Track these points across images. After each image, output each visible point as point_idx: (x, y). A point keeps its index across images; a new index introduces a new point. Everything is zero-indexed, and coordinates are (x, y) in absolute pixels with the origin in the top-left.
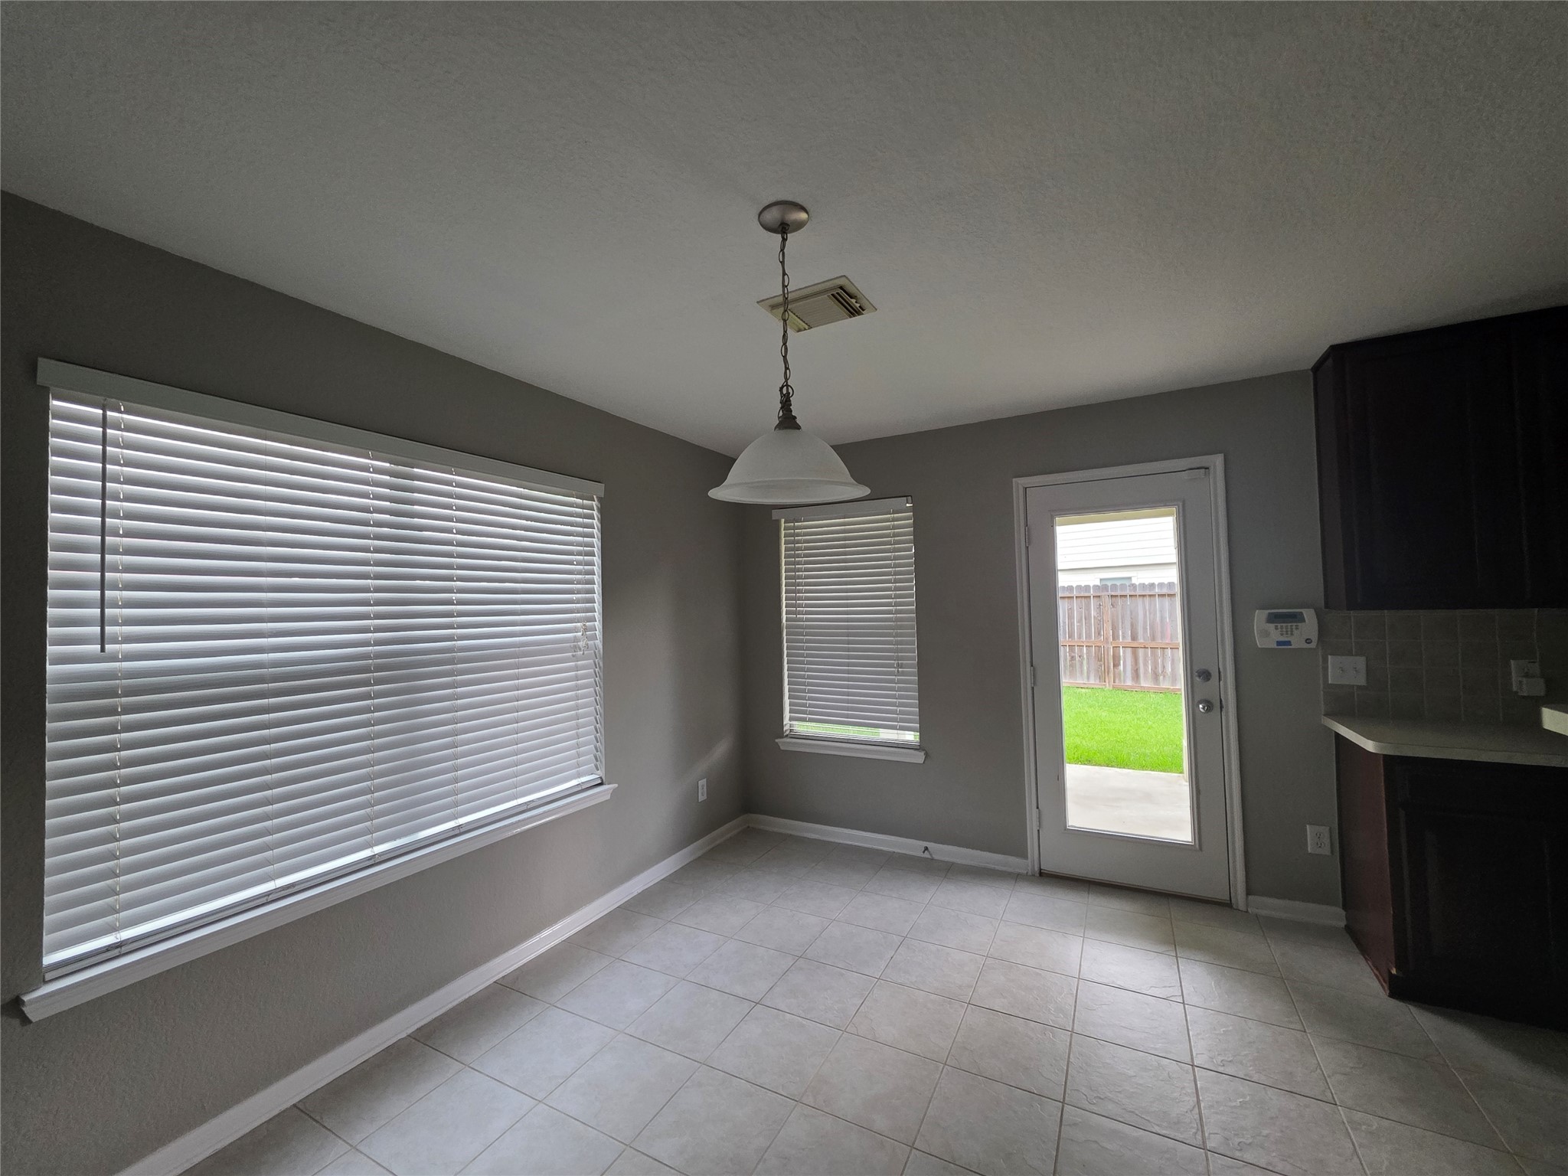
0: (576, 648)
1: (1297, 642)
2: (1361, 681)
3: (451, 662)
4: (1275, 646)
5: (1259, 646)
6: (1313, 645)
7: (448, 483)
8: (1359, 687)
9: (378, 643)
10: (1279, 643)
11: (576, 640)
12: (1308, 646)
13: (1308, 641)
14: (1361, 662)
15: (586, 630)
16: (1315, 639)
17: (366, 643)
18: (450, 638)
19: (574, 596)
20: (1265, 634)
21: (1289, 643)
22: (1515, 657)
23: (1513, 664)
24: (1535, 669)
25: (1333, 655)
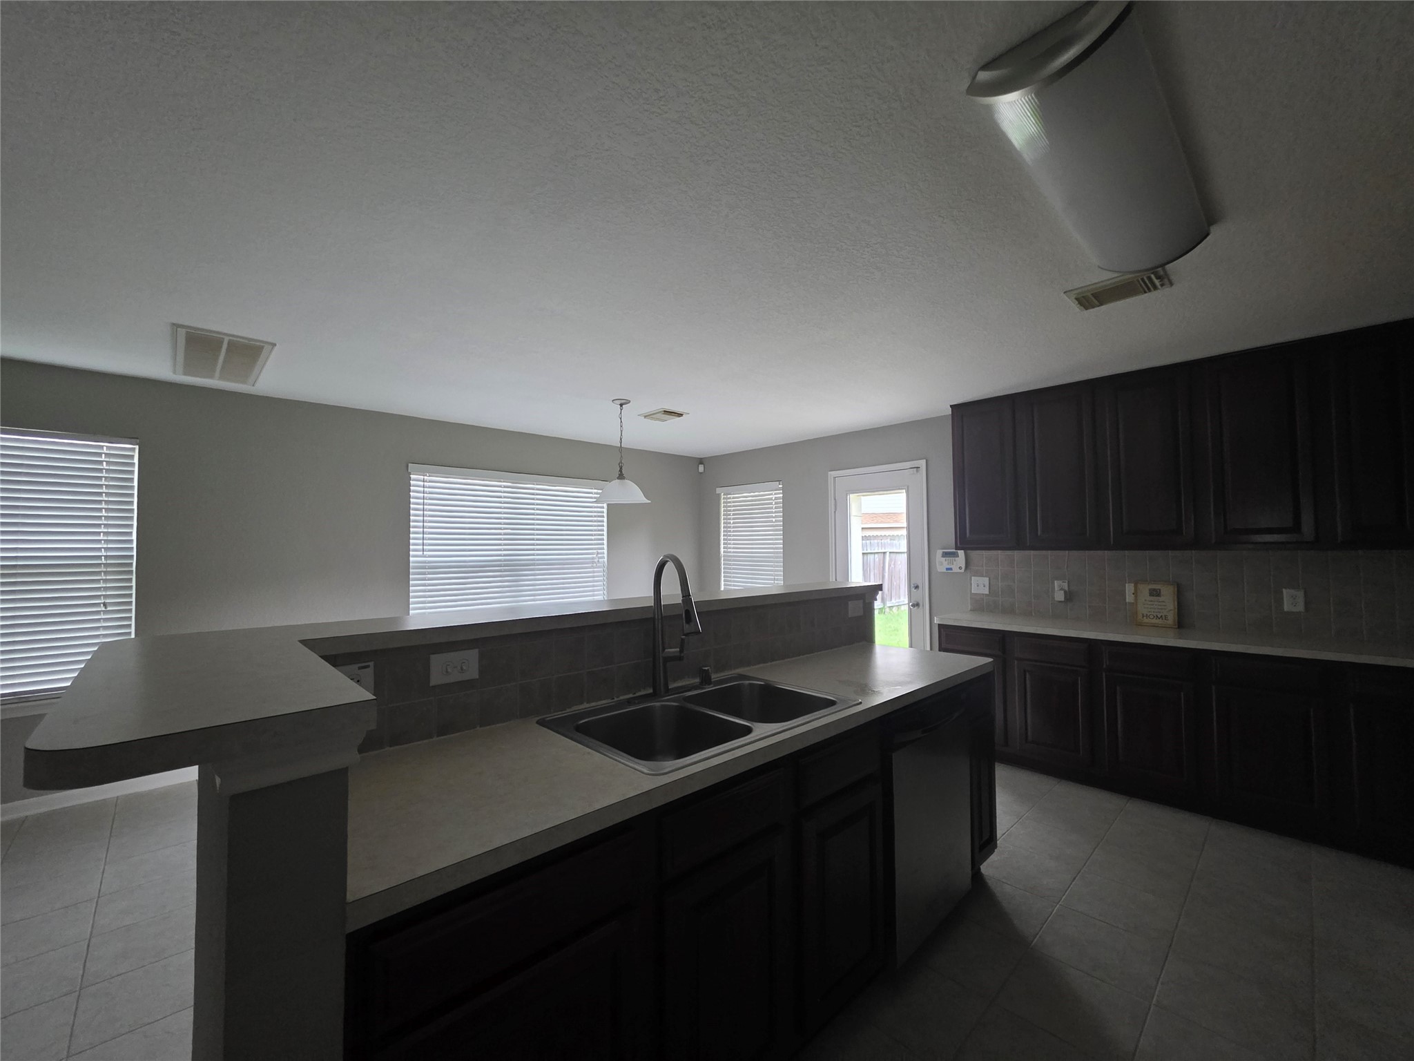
0: (593, 562)
1: (956, 570)
2: (986, 591)
3: (534, 565)
4: (945, 571)
5: (939, 570)
6: (963, 570)
7: (533, 489)
8: (986, 594)
9: (505, 555)
10: (947, 569)
11: (593, 558)
12: (961, 571)
13: (960, 568)
14: (986, 580)
15: (598, 553)
16: (963, 567)
17: (500, 555)
18: (533, 555)
19: (593, 538)
20: (942, 564)
21: (951, 569)
22: (1057, 579)
23: (1056, 583)
24: (1066, 586)
25: (974, 576)
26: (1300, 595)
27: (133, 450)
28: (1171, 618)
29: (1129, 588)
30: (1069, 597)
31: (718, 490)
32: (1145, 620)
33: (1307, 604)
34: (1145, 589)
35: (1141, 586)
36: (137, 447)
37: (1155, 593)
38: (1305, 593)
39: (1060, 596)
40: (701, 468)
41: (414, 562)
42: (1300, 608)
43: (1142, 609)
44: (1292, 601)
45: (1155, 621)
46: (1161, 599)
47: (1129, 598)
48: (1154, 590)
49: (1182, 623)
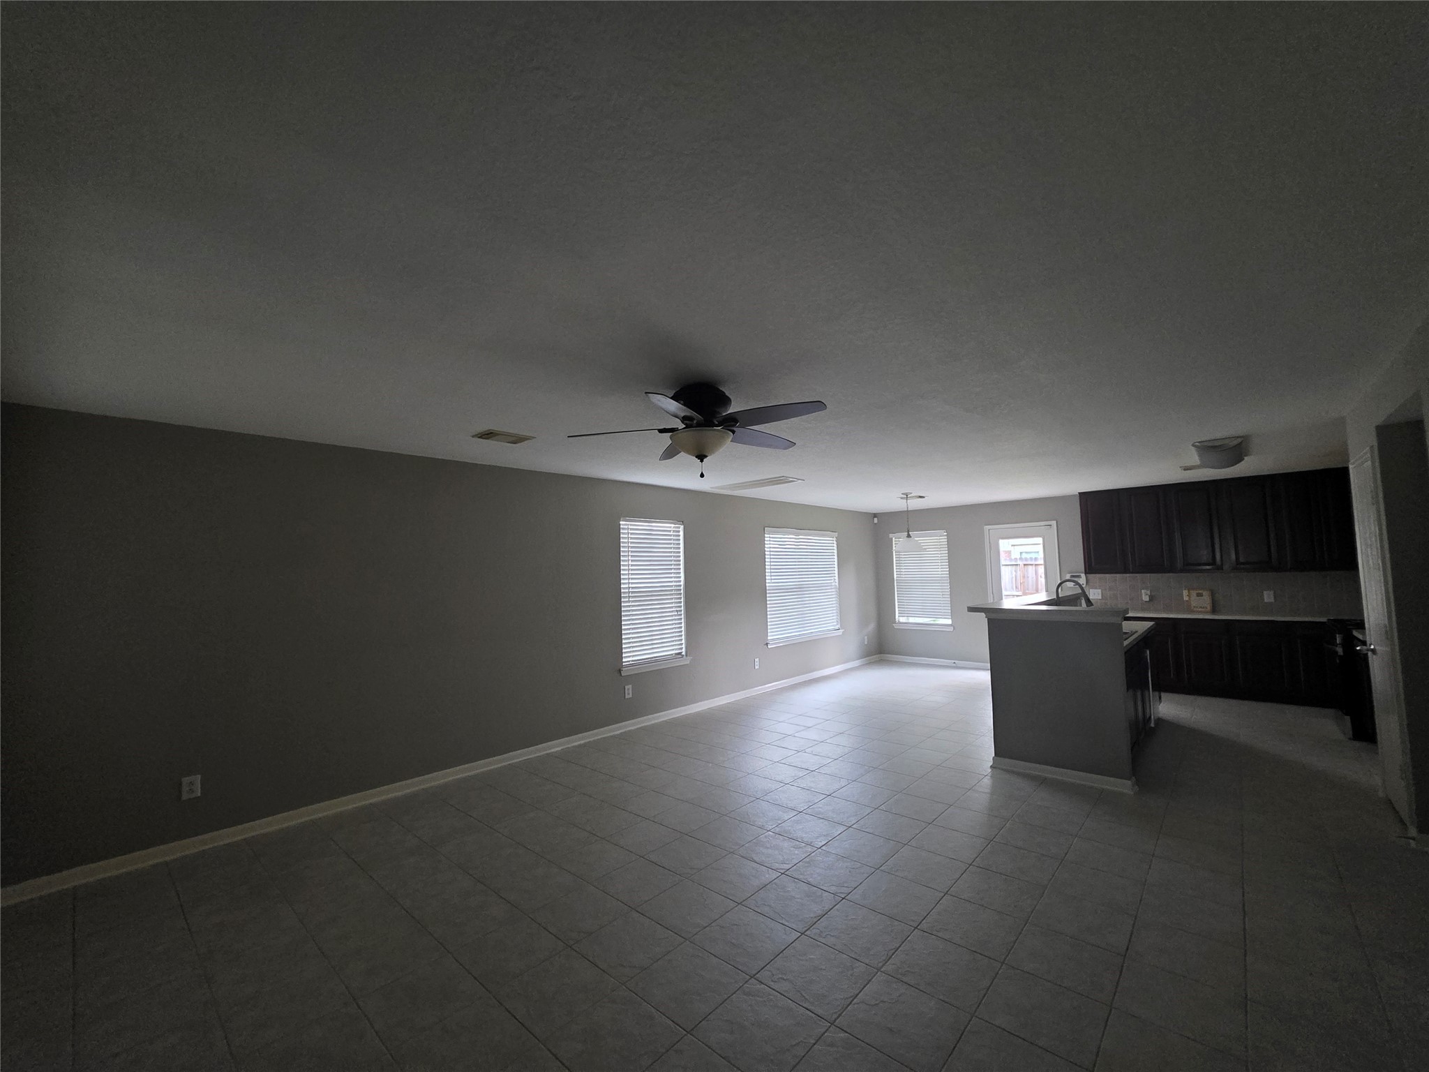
0: (831, 585)
2: (1100, 597)
8: (1100, 599)
9: (798, 582)
15: (833, 580)
18: (808, 581)
19: (831, 569)
22: (1143, 589)
23: (1143, 591)
24: (1149, 592)
25: (1092, 588)
26: (1272, 593)
27: (679, 528)
28: (1209, 608)
29: (1185, 593)
30: (1152, 598)
31: (891, 535)
32: (1195, 609)
33: (1275, 598)
34: (1194, 593)
35: (1191, 591)
36: (682, 527)
37: (1199, 595)
38: (1274, 593)
39: (1146, 598)
40: (876, 520)
41: (769, 586)
42: (1272, 600)
43: (1193, 604)
44: (1268, 597)
45: (1200, 609)
46: (1203, 598)
47: (1186, 598)
48: (1199, 593)
49: (1214, 610)
